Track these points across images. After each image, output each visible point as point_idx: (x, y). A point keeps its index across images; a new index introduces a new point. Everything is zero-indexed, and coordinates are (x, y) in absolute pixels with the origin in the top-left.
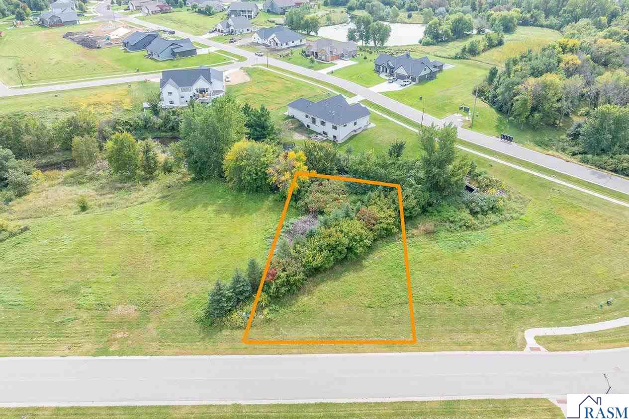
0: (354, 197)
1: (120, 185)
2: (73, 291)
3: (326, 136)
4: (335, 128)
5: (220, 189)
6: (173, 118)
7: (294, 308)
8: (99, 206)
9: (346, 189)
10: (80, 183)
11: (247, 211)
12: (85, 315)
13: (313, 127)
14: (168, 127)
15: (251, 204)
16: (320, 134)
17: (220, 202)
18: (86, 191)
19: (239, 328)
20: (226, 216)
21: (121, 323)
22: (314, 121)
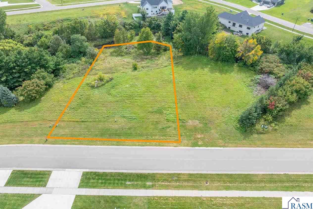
0: (285, 65)
1: (145, 57)
2: (160, 112)
3: (242, 33)
4: (249, 28)
5: (205, 60)
6: (153, 22)
7: (286, 123)
8: (142, 67)
9: (280, 60)
10: (122, 56)
11: (227, 71)
12: (174, 125)
13: (232, 28)
14: (152, 27)
15: (226, 68)
16: (237, 32)
17: (209, 67)
18: (128, 59)
19: (262, 133)
20: (216, 73)
21: (195, 129)
22: (234, 25)
